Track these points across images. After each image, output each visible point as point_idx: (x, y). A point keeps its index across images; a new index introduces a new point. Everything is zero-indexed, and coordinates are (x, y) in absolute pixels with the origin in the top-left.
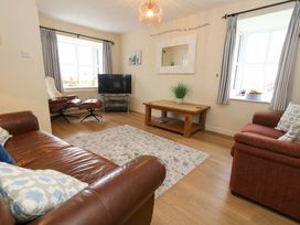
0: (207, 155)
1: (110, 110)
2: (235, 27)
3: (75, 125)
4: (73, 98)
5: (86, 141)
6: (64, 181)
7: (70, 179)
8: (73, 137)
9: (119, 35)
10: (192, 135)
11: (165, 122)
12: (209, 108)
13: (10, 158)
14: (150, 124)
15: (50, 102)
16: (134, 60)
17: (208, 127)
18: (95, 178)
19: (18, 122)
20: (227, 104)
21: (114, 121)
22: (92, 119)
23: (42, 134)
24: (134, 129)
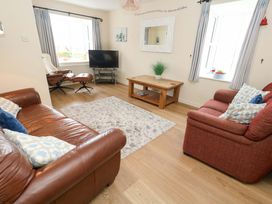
0: (173, 124)
1: (100, 83)
2: (208, 12)
3: (70, 96)
4: (68, 72)
5: (79, 111)
6: (60, 144)
7: (64, 143)
8: (69, 107)
9: (107, 12)
10: (165, 106)
11: (145, 95)
12: (182, 84)
13: (24, 128)
14: (132, 96)
15: (48, 77)
16: (121, 37)
17: (181, 99)
18: (81, 142)
19: (25, 97)
20: (197, 81)
21: (103, 93)
22: (84, 90)
23: (44, 107)
24: (119, 100)
